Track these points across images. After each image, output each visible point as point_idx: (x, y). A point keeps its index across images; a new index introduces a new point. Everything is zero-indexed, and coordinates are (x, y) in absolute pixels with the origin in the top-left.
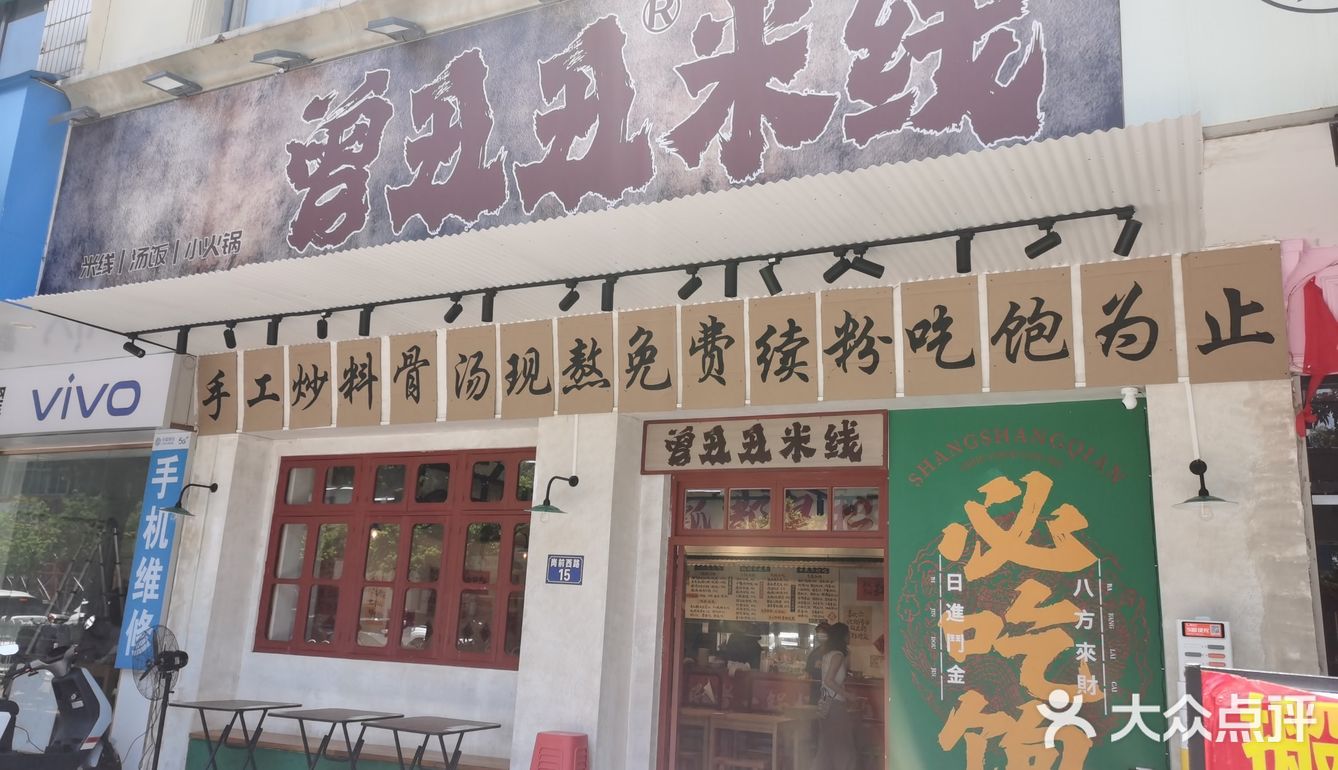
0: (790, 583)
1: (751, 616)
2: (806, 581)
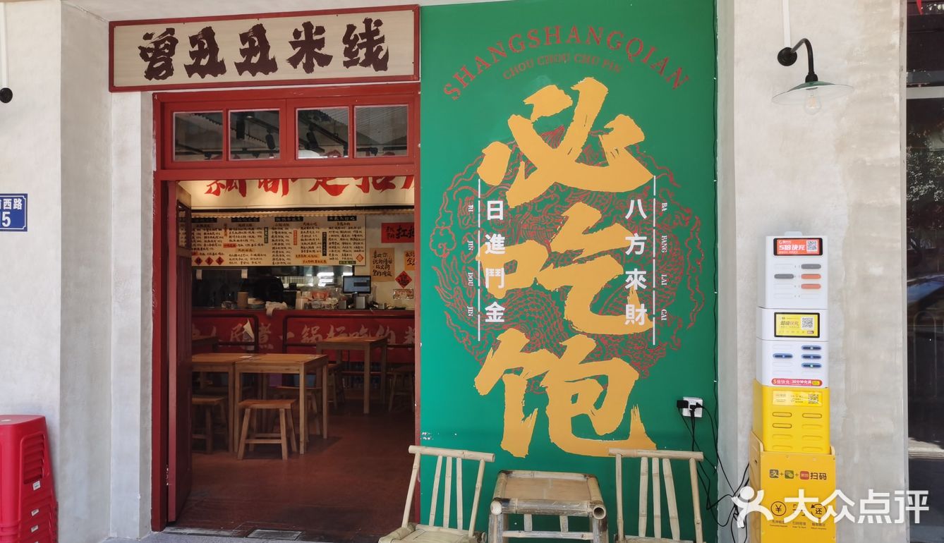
0: (322, 230)
1: (287, 261)
2: (336, 228)
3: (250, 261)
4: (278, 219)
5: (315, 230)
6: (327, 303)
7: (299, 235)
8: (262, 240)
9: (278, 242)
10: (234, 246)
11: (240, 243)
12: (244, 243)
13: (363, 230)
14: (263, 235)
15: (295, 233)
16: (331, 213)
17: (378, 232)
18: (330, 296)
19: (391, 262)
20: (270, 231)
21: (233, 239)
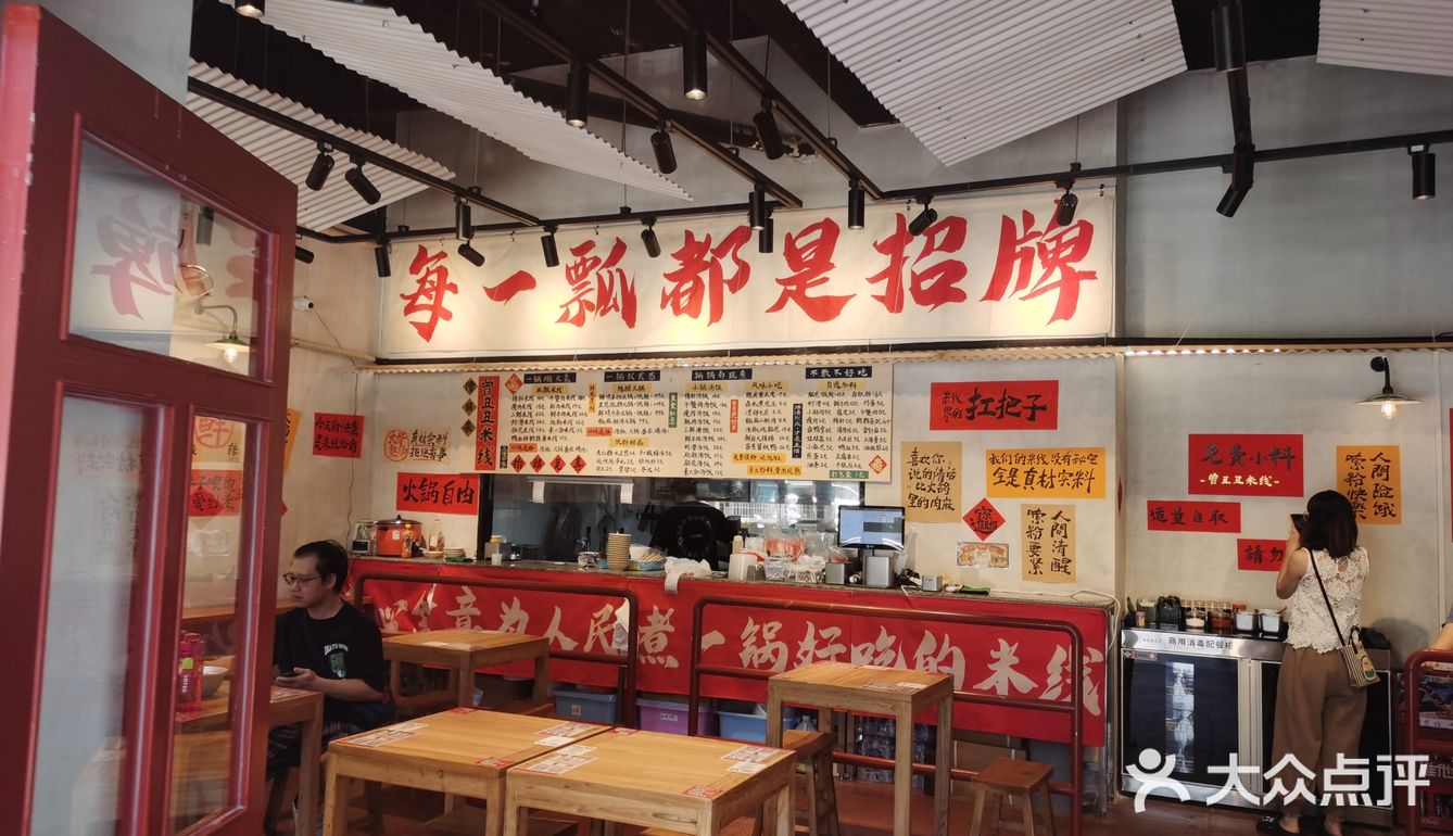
0: (793, 399)
1: (714, 469)
2: (824, 394)
3: (638, 467)
4: (700, 375)
5: (777, 399)
6: (798, 568)
7: (743, 409)
8: (663, 421)
9: (696, 426)
10: (608, 432)
11: (619, 426)
12: (627, 427)
13: (886, 398)
14: (666, 409)
15: (735, 406)
16: (814, 360)
17: (923, 405)
18: (806, 552)
19: (952, 476)
20: (682, 401)
21: (605, 418)
